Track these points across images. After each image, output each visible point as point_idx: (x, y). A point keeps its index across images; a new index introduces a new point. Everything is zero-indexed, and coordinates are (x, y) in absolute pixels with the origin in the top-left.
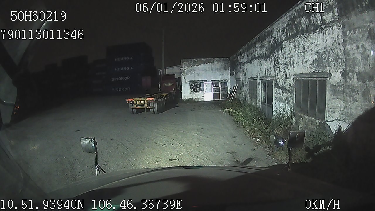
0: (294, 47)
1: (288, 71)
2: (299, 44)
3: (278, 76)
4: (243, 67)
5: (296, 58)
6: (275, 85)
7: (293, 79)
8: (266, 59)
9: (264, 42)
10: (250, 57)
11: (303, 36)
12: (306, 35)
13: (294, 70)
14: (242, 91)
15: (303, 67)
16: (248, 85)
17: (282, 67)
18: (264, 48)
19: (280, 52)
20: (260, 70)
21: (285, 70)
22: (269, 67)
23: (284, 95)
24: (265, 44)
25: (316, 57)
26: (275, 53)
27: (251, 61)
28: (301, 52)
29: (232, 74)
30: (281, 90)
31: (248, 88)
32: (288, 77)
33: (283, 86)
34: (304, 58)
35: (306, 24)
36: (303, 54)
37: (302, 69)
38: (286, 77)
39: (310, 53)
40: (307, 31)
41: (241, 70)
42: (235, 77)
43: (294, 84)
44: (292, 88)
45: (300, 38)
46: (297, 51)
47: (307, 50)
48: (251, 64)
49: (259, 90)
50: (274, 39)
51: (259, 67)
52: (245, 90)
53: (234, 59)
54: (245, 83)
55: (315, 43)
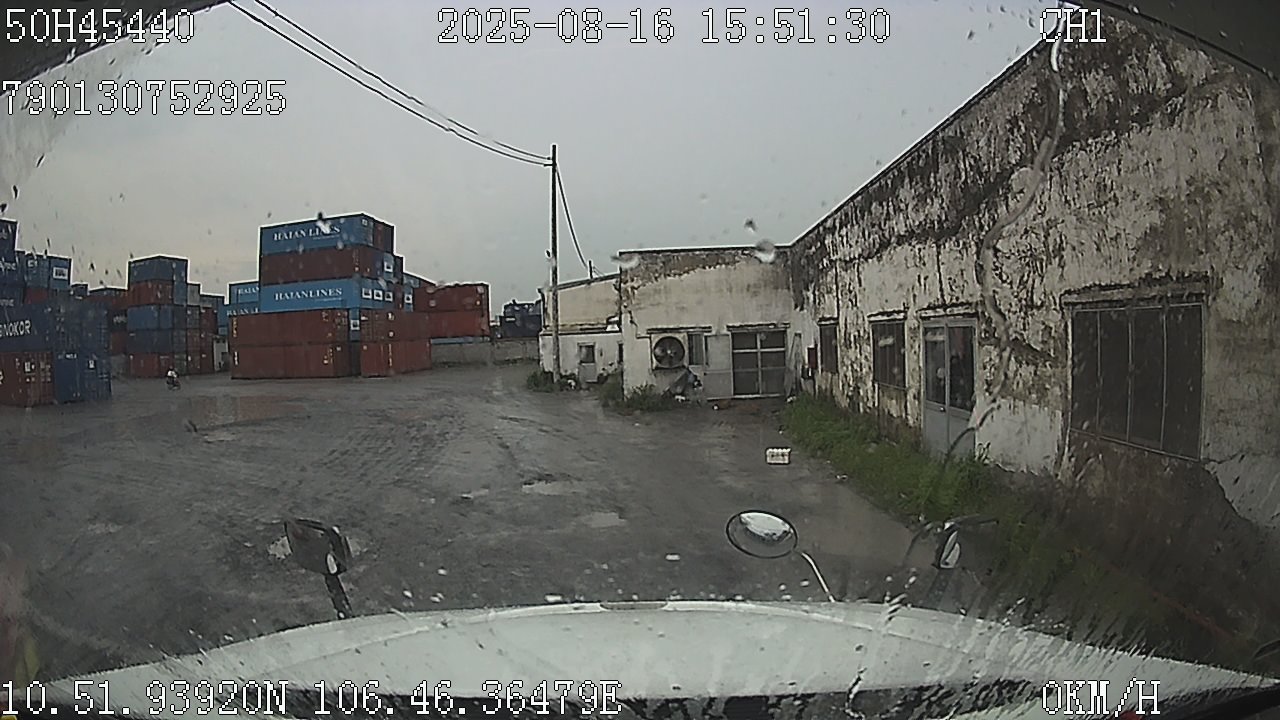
0: (1059, 189)
1: (1037, 281)
2: (1081, 174)
4: (846, 277)
5: (1069, 230)
6: (983, 335)
7: (1062, 309)
8: (941, 242)
9: (932, 180)
10: (877, 236)
11: (1096, 143)
12: (1108, 139)
13: (1062, 275)
14: (843, 362)
15: (1102, 260)
16: (869, 338)
17: (1010, 268)
18: (932, 200)
19: (1002, 210)
20: (918, 284)
21: (1025, 278)
22: (956, 271)
23: (1020, 371)
24: (936, 183)
25: (1156, 217)
26: (978, 214)
27: (876, 253)
28: (1089, 206)
29: (800, 304)
31: (869, 350)
32: (1039, 303)
33: (1016, 338)
34: (1104, 228)
35: (1106, 98)
36: (1100, 213)
37: (1099, 270)
38: (1029, 303)
39: (1128, 206)
40: (1110, 122)
41: (840, 285)
42: (815, 314)
43: (1066, 326)
44: (1055, 341)
45: (1086, 151)
46: (1072, 203)
47: (1115, 194)
48: (879, 261)
49: (915, 357)
50: (972, 163)
51: (913, 272)
52: (856, 358)
53: (810, 248)
54: (856, 333)
55: (1147, 164)
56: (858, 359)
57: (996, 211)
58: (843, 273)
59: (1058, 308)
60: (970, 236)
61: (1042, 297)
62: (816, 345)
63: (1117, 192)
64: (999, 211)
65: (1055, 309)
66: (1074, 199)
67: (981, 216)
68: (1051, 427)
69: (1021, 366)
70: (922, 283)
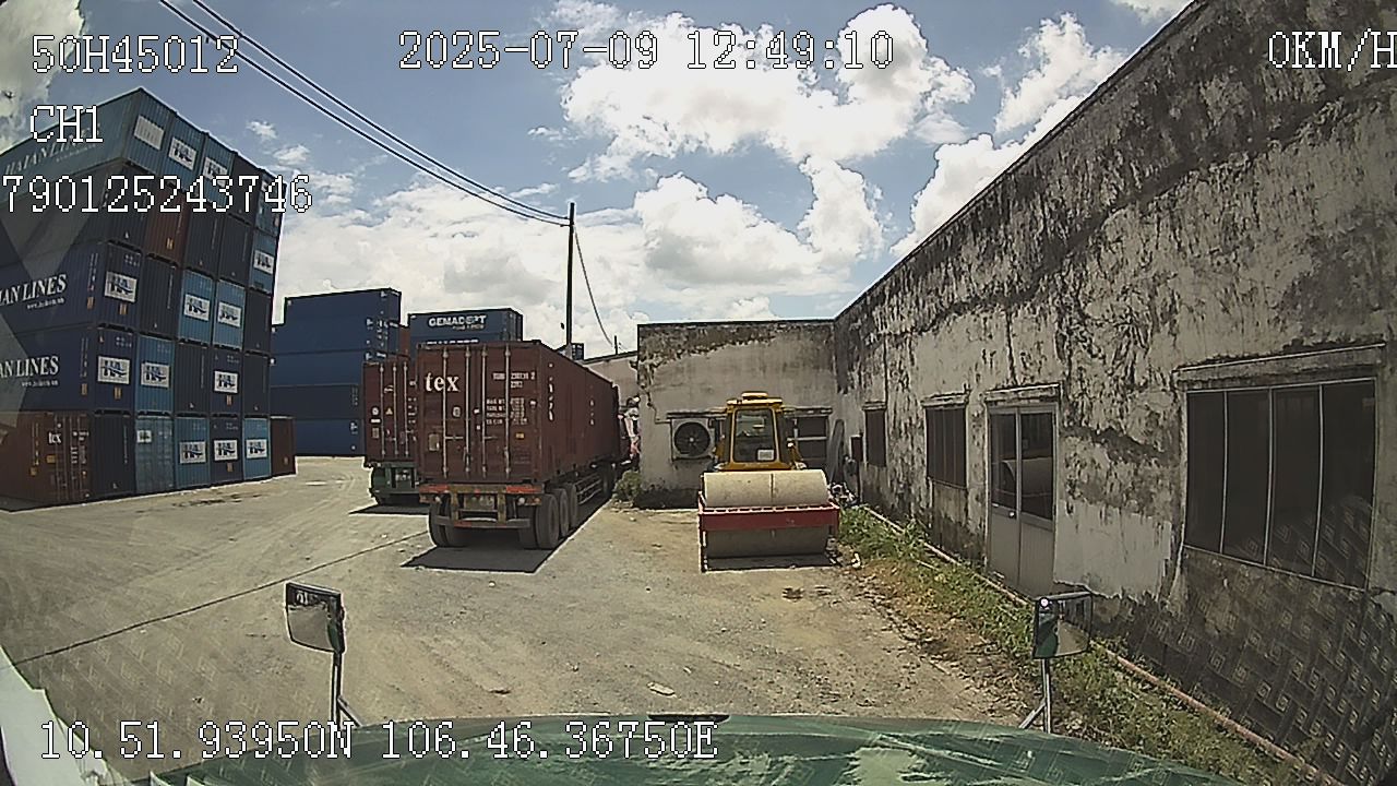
0: (1170, 233)
1: (1140, 354)
2: (1200, 212)
3: (1082, 382)
4: (896, 355)
5: (1184, 285)
6: (1066, 424)
7: (1173, 389)
8: (1012, 309)
9: (1001, 233)
10: (933, 304)
11: (1222, 170)
12: (1237, 164)
13: (1174, 345)
14: (892, 455)
15: (1230, 325)
16: (922, 426)
17: (1103, 339)
18: (1002, 258)
19: (1092, 265)
20: (983, 362)
21: (1123, 352)
22: (1032, 344)
23: (1115, 470)
24: (1006, 236)
25: (1306, 264)
26: (1060, 272)
27: (932, 325)
28: (1211, 253)
29: (844, 386)
30: (1102, 444)
31: (922, 440)
32: (1142, 382)
33: (1110, 428)
34: (1234, 281)
35: (1234, 111)
36: (1228, 262)
37: (1226, 337)
38: (1129, 383)
39: (1268, 248)
40: (1242, 143)
41: (890, 363)
42: (861, 397)
43: (1179, 411)
44: (1164, 432)
45: (1208, 183)
46: (1189, 251)
47: (1248, 237)
48: (935, 335)
49: (979, 450)
50: (1053, 209)
51: (978, 347)
52: (908, 450)
53: (856, 321)
54: (908, 421)
55: (1294, 193)
56: (910, 451)
57: (1084, 266)
58: (893, 349)
59: (1169, 389)
60: (1050, 299)
61: (1147, 376)
62: (861, 434)
63: (1251, 233)
64: (1088, 268)
65: (1164, 390)
66: (1190, 246)
67: (1064, 274)
68: (1157, 543)
69: (1116, 464)
70: (988, 360)
